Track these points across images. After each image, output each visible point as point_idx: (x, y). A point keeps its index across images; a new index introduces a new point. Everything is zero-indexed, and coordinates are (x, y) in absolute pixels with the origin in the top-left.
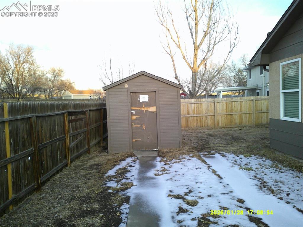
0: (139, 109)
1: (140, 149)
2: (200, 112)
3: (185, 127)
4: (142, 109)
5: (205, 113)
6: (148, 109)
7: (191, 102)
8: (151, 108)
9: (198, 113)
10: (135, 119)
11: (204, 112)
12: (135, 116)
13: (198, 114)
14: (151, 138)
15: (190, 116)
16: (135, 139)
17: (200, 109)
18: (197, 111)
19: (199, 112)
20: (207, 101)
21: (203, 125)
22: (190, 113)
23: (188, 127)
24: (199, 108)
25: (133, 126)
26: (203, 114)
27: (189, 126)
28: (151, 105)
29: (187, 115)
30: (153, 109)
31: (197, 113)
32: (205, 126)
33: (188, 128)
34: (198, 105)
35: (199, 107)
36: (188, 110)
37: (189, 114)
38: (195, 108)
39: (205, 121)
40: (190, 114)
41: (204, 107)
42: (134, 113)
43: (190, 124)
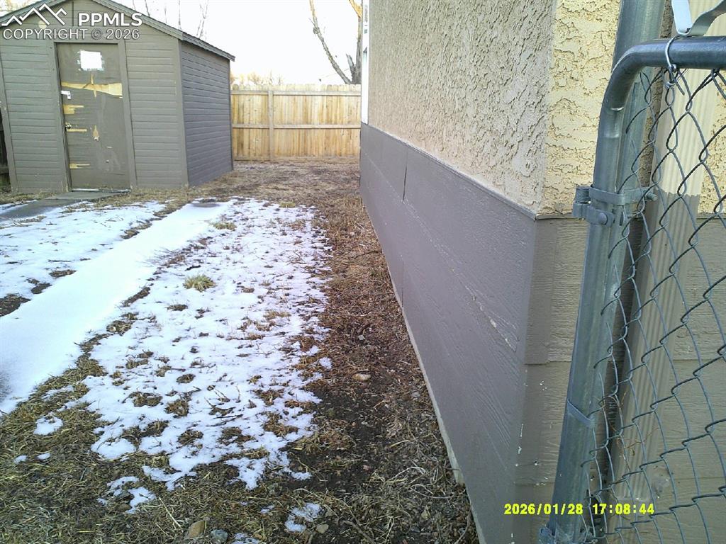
0: (80, 88)
1: (88, 188)
2: (336, 117)
3: (298, 154)
4: (88, 88)
5: (349, 122)
6: (102, 87)
7: (314, 92)
8: (110, 86)
9: (331, 121)
10: (73, 113)
11: (346, 119)
12: (72, 106)
13: (331, 124)
14: (114, 162)
15: (310, 126)
16: (76, 162)
17: (336, 111)
18: (330, 115)
19: (333, 119)
20: (354, 92)
21: (343, 152)
22: (311, 120)
23: (306, 154)
24: (334, 109)
25: (70, 130)
26: (342, 123)
27: (309, 153)
28: (110, 78)
29: (303, 124)
30: (115, 90)
31: (329, 122)
32: (346, 155)
33: (305, 157)
34: (332, 101)
35: (334, 106)
36: (306, 113)
37: (307, 123)
38: (323, 107)
39: (348, 141)
40: (310, 124)
41: (345, 108)
42: (69, 98)
43: (311, 147)
